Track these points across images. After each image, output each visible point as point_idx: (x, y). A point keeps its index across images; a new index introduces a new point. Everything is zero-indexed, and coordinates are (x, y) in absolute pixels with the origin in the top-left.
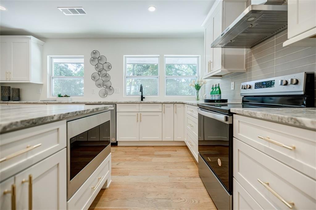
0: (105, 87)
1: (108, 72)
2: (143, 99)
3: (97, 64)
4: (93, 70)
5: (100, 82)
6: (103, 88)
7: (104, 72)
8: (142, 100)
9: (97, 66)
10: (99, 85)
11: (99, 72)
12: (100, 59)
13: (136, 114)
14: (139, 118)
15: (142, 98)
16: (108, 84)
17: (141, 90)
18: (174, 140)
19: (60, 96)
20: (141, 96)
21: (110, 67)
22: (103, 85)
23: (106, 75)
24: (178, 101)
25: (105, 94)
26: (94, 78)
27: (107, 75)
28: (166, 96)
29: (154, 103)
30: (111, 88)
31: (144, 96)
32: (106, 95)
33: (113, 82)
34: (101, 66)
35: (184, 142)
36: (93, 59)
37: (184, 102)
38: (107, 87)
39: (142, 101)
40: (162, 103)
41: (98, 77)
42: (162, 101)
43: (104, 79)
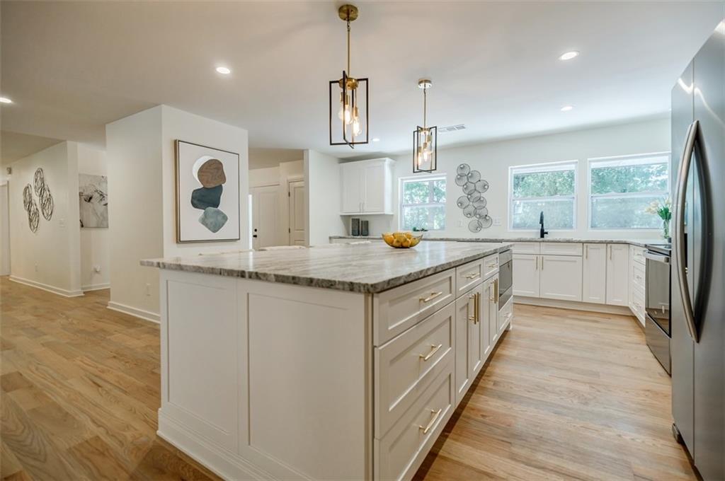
0: (478, 216)
1: (483, 195)
2: (545, 235)
3: (466, 184)
4: (459, 192)
5: (471, 209)
6: (475, 218)
7: (476, 195)
8: (542, 236)
9: (465, 186)
10: (469, 215)
11: (468, 194)
12: (470, 176)
13: (534, 257)
14: (540, 265)
15: (543, 233)
16: (483, 212)
17: (542, 222)
18: (607, 303)
19: (415, 230)
20: (540, 231)
21: (486, 187)
22: (475, 214)
23: (479, 199)
24: (615, 240)
25: (479, 227)
26: (460, 204)
27: (482, 199)
28: (590, 230)
29: (568, 242)
30: (487, 218)
31: (545, 231)
32: (479, 229)
33: (491, 209)
34: (472, 187)
35: (627, 308)
36: (460, 177)
37: (629, 240)
38: (480, 217)
39: (542, 239)
40: (583, 243)
41: (466, 202)
42: (584, 239)
43: (476, 205)
